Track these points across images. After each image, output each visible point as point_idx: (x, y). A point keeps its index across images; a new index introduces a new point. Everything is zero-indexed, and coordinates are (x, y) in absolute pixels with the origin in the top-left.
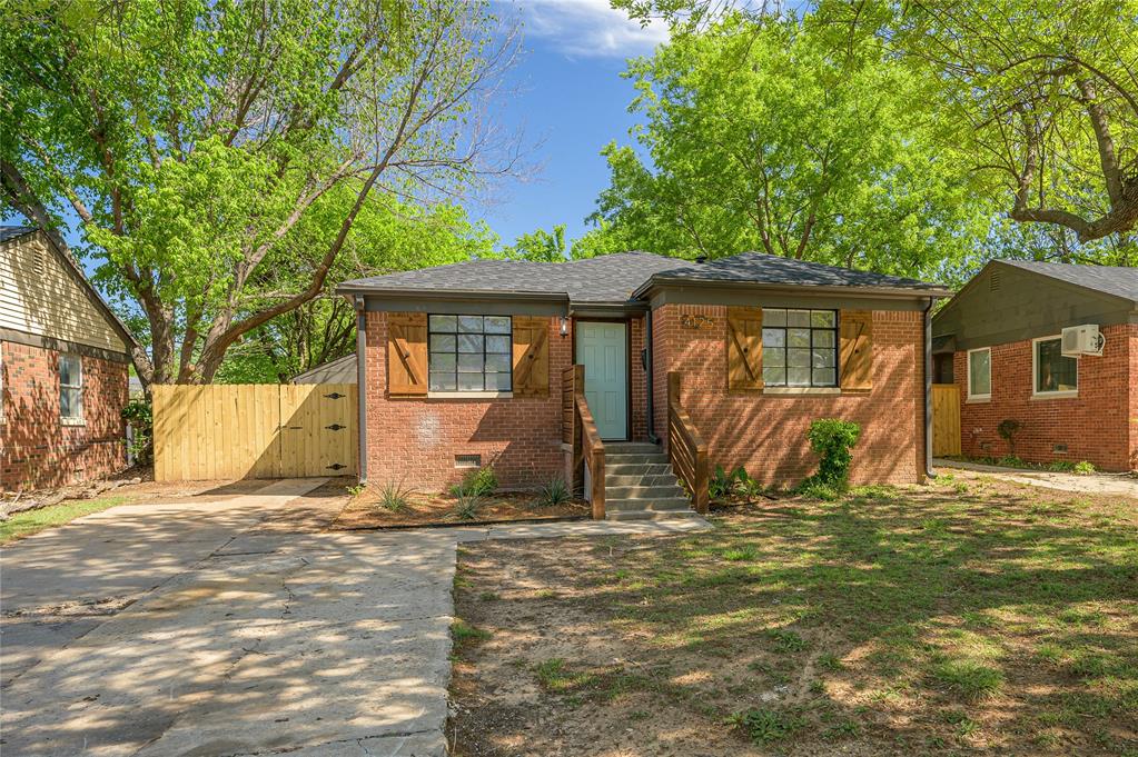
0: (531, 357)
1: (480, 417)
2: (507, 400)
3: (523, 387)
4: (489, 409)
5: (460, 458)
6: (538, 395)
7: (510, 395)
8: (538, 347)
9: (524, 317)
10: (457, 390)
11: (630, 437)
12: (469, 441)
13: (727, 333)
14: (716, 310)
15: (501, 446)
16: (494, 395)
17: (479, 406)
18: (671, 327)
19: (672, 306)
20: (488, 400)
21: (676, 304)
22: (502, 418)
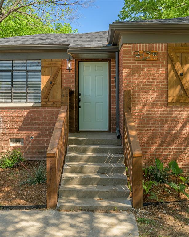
0: (51, 83)
1: (23, 117)
2: (38, 108)
3: (47, 100)
4: (28, 113)
5: (13, 140)
6: (55, 105)
7: (39, 105)
8: (55, 77)
9: (47, 60)
10: (12, 102)
11: (110, 130)
12: (18, 131)
13: (167, 63)
14: (160, 47)
15: (34, 134)
16: (31, 105)
17: (22, 111)
18: (127, 60)
19: (127, 45)
20: (27, 108)
21: (130, 43)
22: (35, 118)
